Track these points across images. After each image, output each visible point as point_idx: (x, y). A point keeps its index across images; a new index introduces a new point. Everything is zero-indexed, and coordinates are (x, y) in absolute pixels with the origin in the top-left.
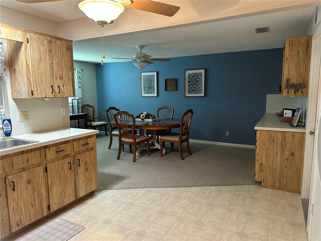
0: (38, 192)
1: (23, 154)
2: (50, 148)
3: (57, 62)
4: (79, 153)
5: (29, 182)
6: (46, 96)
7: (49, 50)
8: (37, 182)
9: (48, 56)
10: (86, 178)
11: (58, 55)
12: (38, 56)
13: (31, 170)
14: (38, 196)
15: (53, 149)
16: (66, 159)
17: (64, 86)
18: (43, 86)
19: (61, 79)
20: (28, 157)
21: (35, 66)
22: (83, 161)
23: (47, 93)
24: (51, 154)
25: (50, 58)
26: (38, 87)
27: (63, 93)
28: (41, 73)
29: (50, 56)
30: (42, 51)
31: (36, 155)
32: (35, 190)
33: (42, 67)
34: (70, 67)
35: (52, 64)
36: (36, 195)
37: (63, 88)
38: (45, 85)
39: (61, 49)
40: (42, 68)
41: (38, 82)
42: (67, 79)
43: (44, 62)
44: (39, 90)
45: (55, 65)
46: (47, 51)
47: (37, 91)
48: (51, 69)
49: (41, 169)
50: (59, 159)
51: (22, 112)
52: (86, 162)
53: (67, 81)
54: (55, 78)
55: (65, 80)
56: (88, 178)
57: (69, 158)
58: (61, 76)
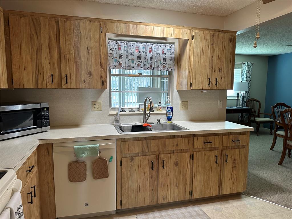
0: (183, 176)
1: (174, 138)
2: (199, 138)
3: (218, 55)
4: (228, 148)
5: (176, 164)
6: (202, 88)
7: (211, 44)
8: (183, 166)
9: (209, 50)
10: (233, 176)
11: (219, 48)
12: (200, 50)
13: (179, 154)
14: (183, 179)
15: (201, 139)
16: (213, 151)
17: (222, 78)
18: (202, 79)
19: (219, 71)
20: (178, 142)
21: (196, 61)
22: (231, 157)
23: (204, 85)
24: (198, 143)
25: (211, 52)
26: (197, 80)
27: (220, 85)
28: (201, 66)
29: (212, 49)
30: (204, 45)
31: (184, 141)
32: (181, 173)
33: (203, 60)
34: (230, 59)
35: (213, 57)
36: (181, 178)
37: (221, 81)
38: (203, 77)
39: (223, 41)
40: (202, 62)
41: (197, 75)
42: (226, 71)
43: (205, 56)
44: (197, 83)
45: (215, 58)
46: (209, 45)
47: (196, 83)
48: (211, 62)
49: (188, 155)
50: (206, 150)
51: (183, 102)
52: (235, 160)
53: (225, 74)
54: (214, 71)
55: (224, 73)
56: (235, 177)
57: (216, 151)
58: (220, 69)
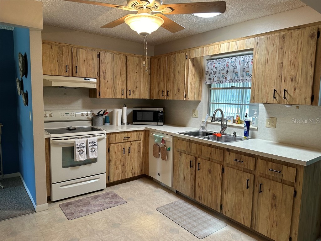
3: (290, 60)
5: (210, 171)
6: (267, 102)
7: (280, 47)
9: (277, 55)
11: (292, 50)
12: (265, 58)
14: (215, 189)
17: (295, 89)
18: (266, 90)
19: (292, 80)
20: (211, 151)
21: (260, 70)
23: (269, 99)
25: (281, 57)
26: (260, 92)
27: (293, 99)
28: (266, 76)
29: (281, 55)
30: (270, 51)
33: (268, 69)
34: (311, 62)
35: (282, 63)
37: (294, 93)
38: (268, 89)
39: (299, 40)
40: (268, 71)
41: (260, 87)
42: (302, 79)
43: (271, 64)
44: (260, 95)
45: (286, 64)
46: (278, 50)
47: (258, 96)
48: (279, 70)
54: (283, 80)
55: (299, 82)
56: (275, 219)
58: (294, 78)
